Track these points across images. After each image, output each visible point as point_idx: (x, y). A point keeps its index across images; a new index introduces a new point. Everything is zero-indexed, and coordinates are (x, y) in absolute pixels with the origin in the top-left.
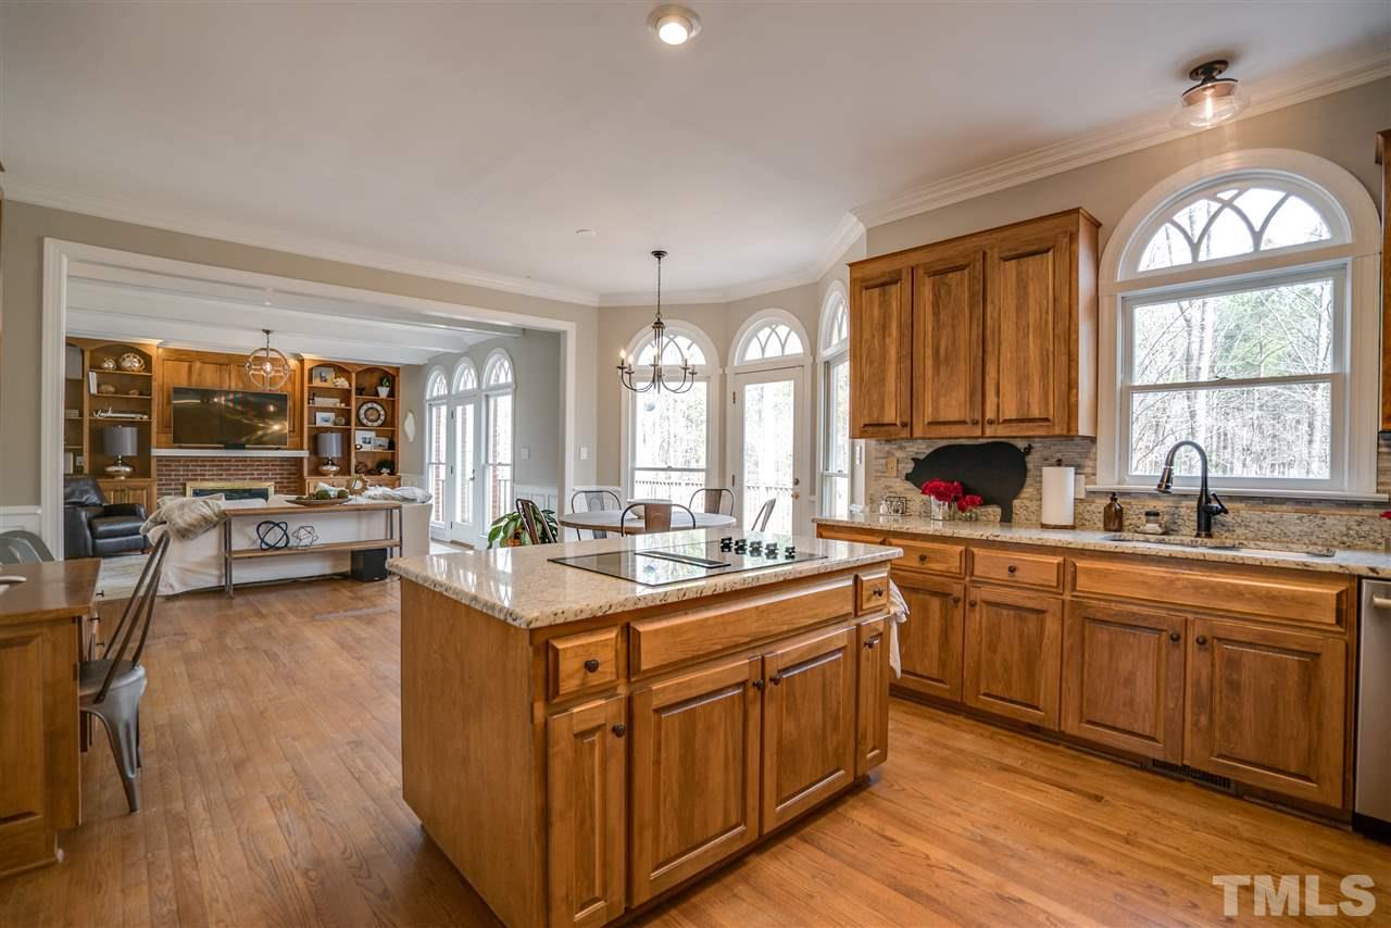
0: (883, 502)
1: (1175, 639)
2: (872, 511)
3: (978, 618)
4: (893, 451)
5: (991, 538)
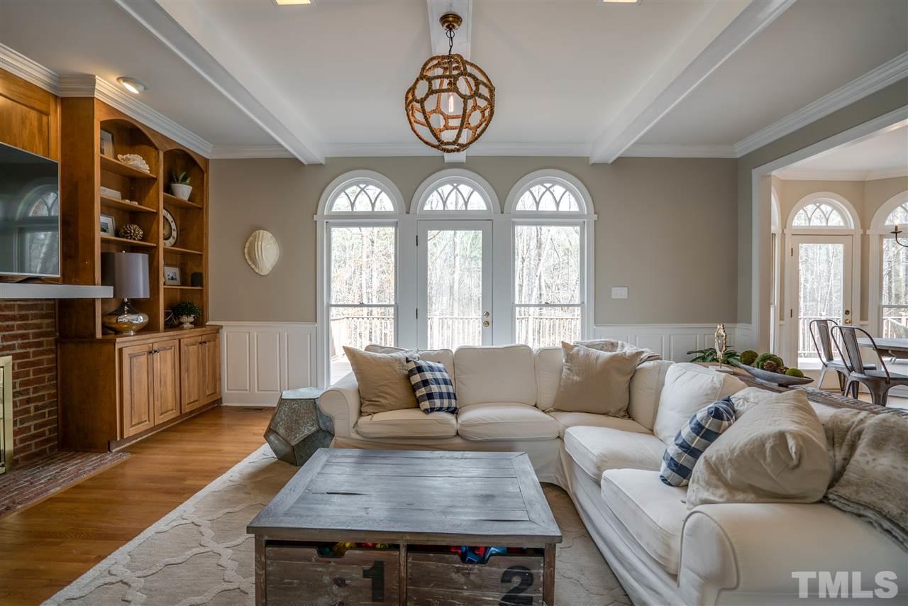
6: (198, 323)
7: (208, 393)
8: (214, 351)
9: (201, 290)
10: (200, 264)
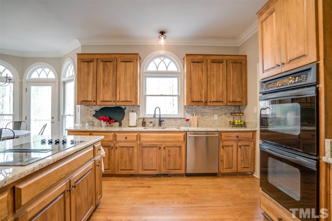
0: (87, 123)
1: (160, 148)
2: (83, 126)
3: (118, 151)
4: (89, 109)
5: (121, 131)
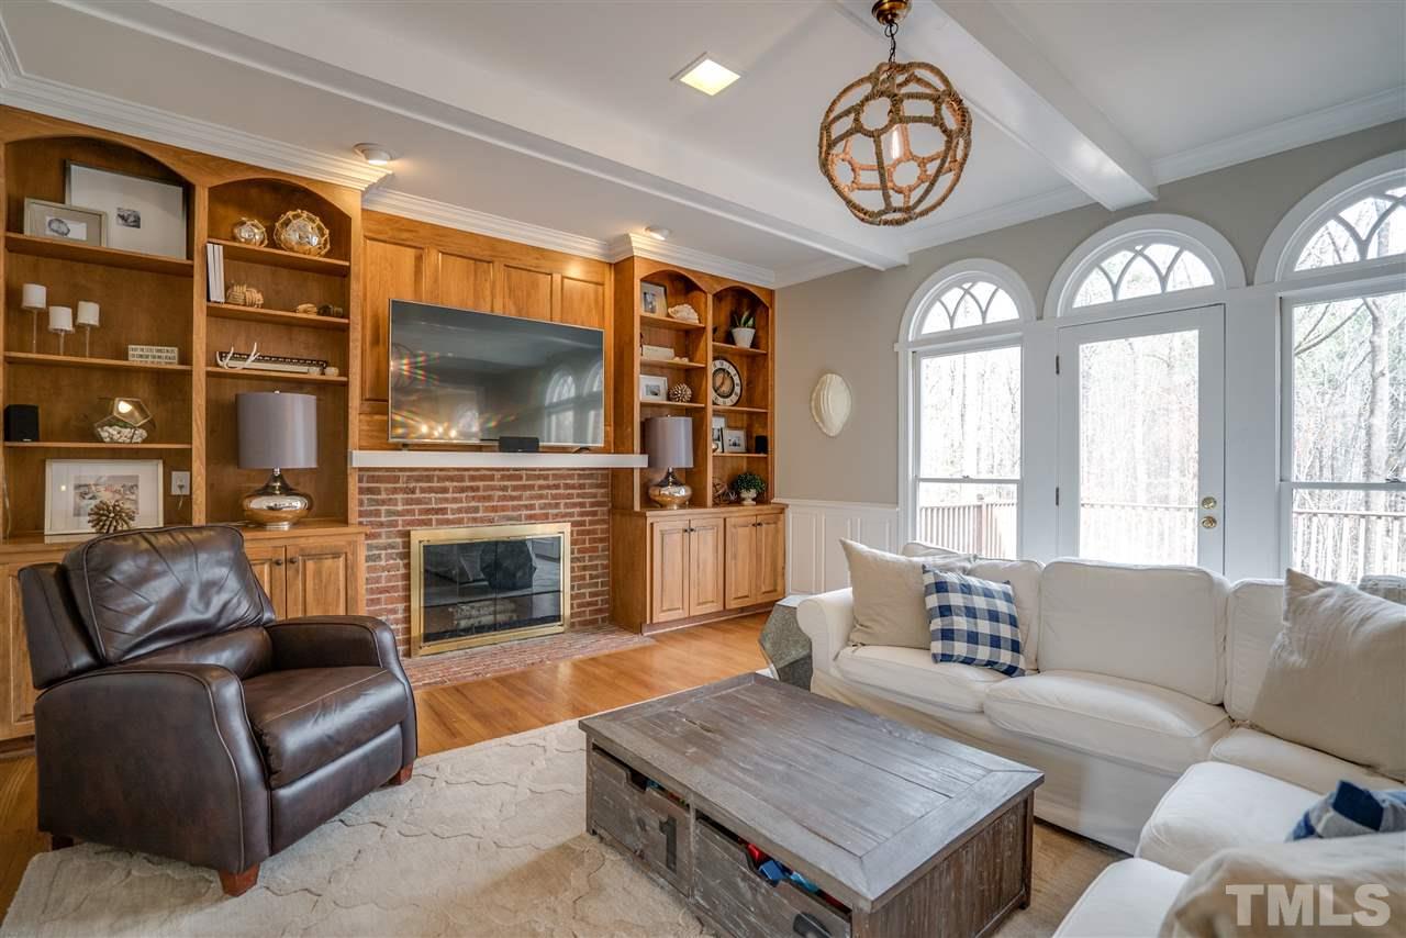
6: (761, 499)
7: (764, 590)
8: (775, 537)
9: (766, 458)
10: (765, 425)
